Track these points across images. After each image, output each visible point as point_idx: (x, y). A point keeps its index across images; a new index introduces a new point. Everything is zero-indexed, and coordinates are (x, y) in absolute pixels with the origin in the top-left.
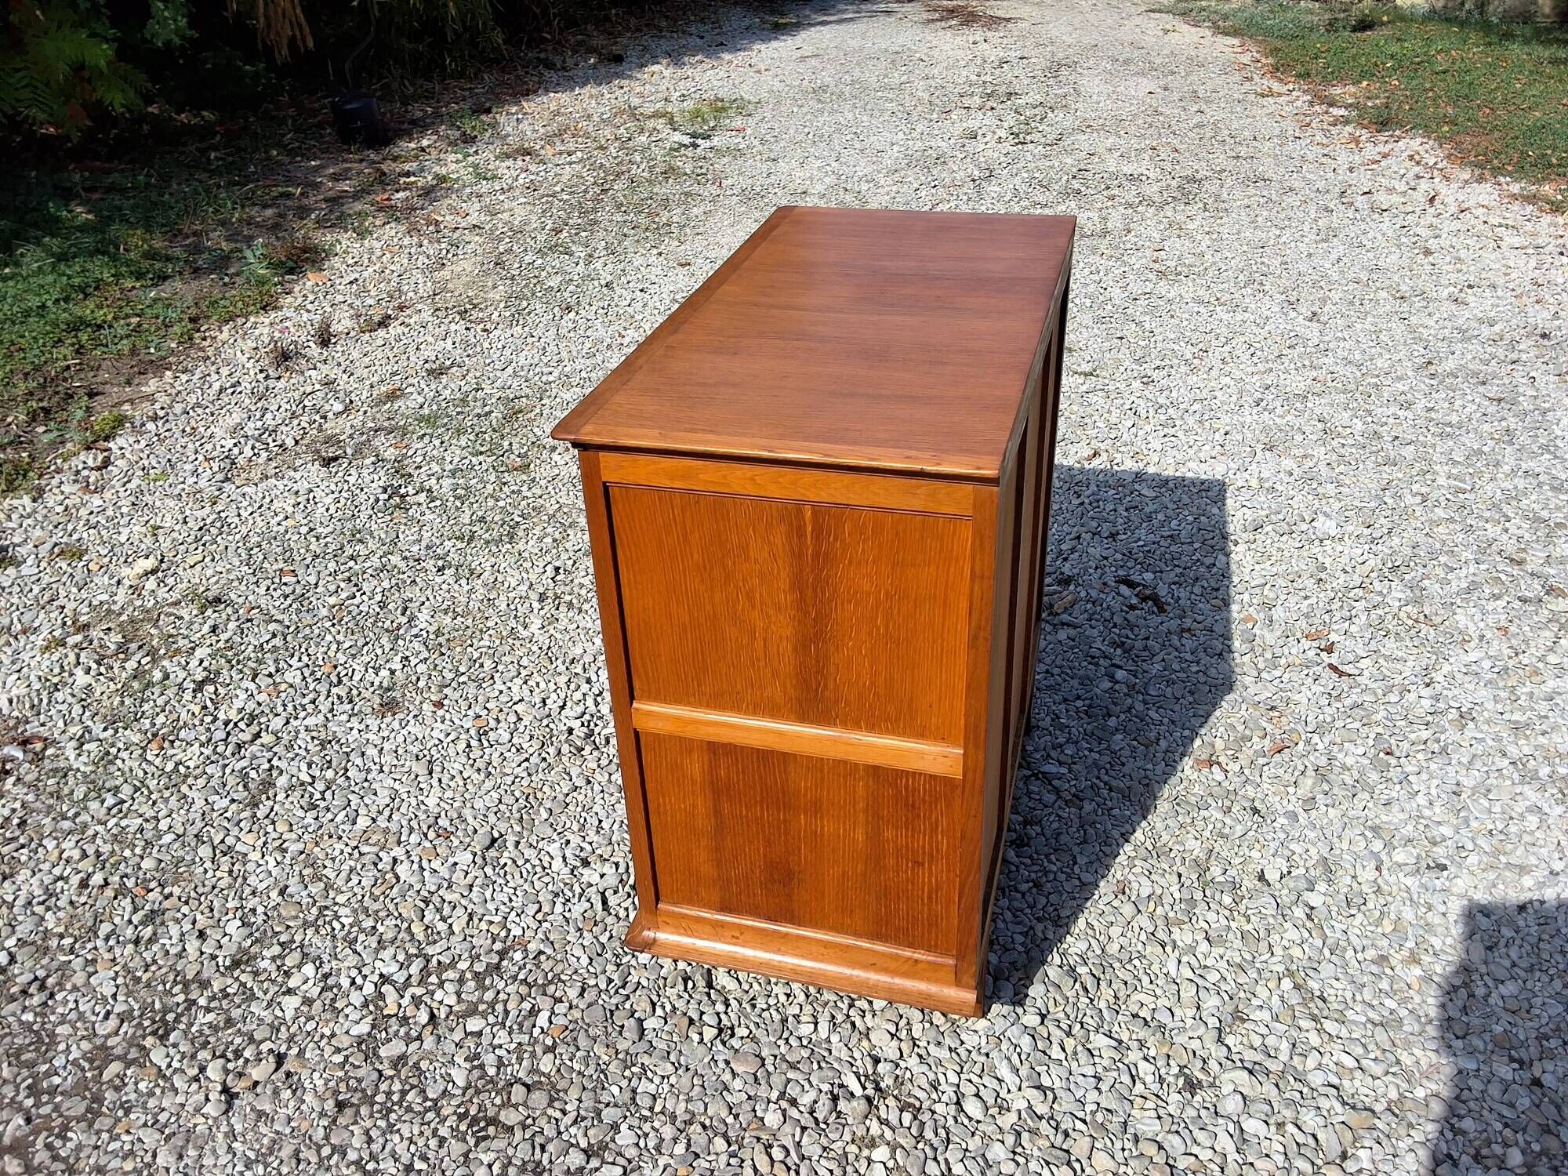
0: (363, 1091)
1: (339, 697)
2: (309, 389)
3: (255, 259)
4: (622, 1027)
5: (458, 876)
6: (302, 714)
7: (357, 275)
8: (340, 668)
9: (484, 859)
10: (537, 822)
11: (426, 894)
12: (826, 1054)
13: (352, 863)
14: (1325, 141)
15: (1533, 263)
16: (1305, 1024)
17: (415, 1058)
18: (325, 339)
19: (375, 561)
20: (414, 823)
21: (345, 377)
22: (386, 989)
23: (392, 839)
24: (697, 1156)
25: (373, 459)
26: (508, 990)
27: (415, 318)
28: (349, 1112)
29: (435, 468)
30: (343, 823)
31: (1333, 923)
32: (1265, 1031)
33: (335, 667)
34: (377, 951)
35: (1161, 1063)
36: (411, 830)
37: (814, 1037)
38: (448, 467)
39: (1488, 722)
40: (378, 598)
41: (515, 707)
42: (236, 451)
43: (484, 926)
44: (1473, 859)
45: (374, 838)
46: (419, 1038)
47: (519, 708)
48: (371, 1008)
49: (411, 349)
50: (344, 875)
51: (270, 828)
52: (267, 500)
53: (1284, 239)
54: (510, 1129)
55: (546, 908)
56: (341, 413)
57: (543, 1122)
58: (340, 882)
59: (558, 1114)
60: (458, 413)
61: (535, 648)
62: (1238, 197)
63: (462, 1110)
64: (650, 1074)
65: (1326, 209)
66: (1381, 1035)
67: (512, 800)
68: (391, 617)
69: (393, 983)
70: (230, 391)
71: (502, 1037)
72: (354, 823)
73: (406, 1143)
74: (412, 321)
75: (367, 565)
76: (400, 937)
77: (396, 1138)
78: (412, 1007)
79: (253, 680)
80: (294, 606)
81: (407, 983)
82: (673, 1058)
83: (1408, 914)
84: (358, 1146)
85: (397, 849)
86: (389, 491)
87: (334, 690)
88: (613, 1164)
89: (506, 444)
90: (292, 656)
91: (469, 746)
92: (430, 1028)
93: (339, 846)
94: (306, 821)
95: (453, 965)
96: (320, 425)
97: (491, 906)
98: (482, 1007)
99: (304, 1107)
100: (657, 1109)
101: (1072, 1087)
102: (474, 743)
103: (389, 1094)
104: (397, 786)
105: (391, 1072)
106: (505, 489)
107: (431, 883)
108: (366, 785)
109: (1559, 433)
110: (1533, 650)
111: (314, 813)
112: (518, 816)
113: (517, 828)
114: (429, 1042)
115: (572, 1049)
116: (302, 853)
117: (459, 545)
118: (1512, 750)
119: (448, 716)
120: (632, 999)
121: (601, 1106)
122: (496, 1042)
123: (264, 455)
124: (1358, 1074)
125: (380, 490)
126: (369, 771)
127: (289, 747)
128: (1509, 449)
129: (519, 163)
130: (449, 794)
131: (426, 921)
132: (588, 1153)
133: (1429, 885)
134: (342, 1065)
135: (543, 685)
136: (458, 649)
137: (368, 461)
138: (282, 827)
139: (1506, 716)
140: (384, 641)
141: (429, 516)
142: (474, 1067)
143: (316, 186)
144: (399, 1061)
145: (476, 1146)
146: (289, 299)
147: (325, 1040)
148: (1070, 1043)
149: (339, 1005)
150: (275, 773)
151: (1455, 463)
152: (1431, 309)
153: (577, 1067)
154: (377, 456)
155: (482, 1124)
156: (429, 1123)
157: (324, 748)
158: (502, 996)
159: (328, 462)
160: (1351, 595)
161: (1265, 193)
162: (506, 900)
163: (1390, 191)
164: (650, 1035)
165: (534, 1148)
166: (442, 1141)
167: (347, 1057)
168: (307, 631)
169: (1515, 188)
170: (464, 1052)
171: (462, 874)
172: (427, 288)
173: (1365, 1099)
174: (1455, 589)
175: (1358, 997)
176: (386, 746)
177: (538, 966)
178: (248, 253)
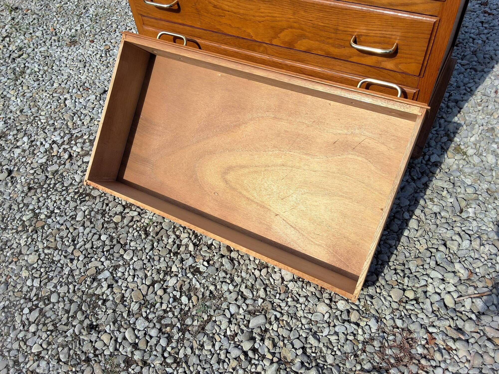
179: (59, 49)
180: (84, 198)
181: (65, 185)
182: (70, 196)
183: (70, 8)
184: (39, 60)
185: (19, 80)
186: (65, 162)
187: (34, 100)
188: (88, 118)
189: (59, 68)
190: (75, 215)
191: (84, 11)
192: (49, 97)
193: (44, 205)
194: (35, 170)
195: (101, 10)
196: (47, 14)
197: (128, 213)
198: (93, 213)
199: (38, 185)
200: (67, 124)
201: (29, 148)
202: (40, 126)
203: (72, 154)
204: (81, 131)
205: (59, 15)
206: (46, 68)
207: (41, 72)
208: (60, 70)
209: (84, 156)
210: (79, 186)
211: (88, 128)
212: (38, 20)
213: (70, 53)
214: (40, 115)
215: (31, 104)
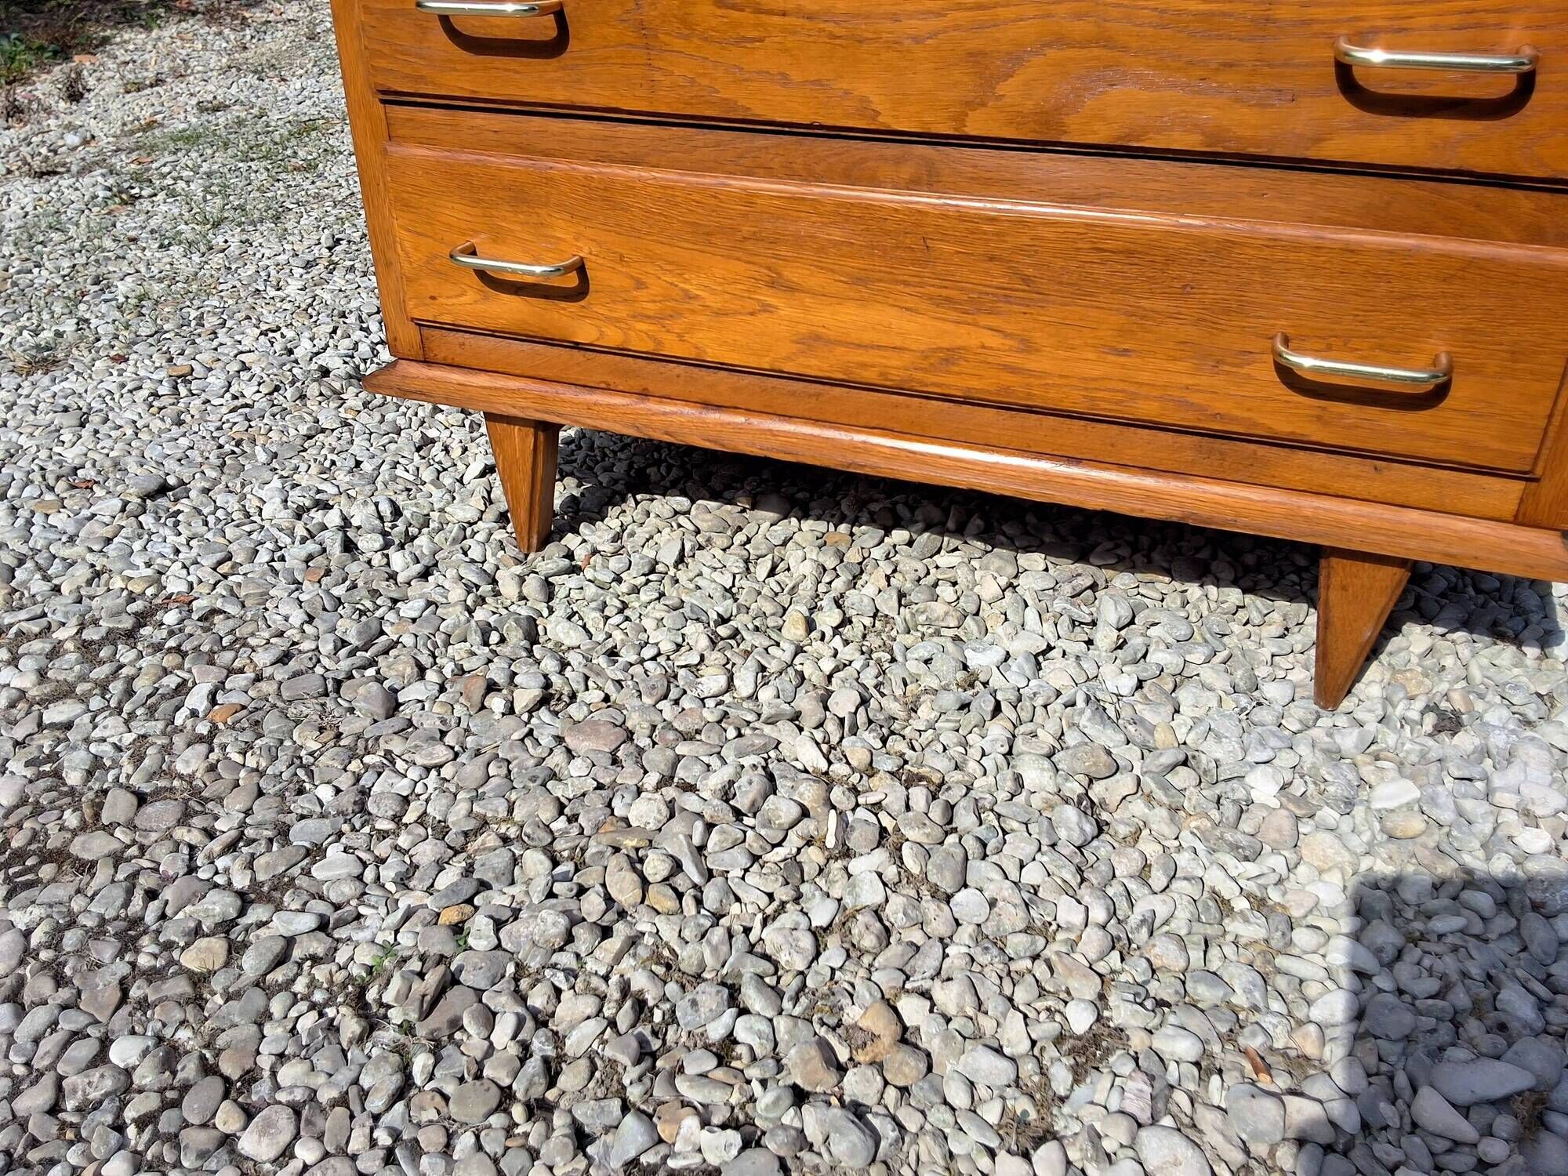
2: (41, 131)
4: (356, 700)
5: (92, 529)
7: (136, 57)
9: (143, 507)
10: (247, 467)
11: (26, 552)
18: (77, 96)
20: (35, 476)
21: (93, 121)
24: (483, 886)
25: (103, 174)
26: (141, 662)
27: (197, 76)
29: (186, 173)
36: (29, 483)
38: (204, 171)
40: (64, 272)
41: (242, 357)
43: (117, 584)
47: (248, 357)
49: (184, 96)
54: (88, 867)
55: (239, 558)
56: (77, 147)
57: (160, 851)
59: (195, 837)
61: (288, 306)
64: (400, 765)
67: (211, 447)
68: (76, 287)
71: (111, 727)
75: (60, 248)
82: (449, 739)
88: (299, 912)
89: (288, 152)
91: (155, 394)
95: (44, 634)
96: (47, 156)
97: (138, 560)
98: (81, 688)
100: (409, 818)
102: (164, 392)
104: (22, 439)
106: (279, 184)
107: (39, 538)
112: (218, 462)
113: (212, 474)
115: (247, 736)
119: (131, 370)
120: (381, 662)
121: (289, 819)
122: (97, 734)
130: (106, 444)
131: (14, 583)
132: (247, 897)
135: (291, 336)
136: (168, 310)
137: (96, 173)
140: (58, 307)
141: (164, 208)
142: (41, 775)
145: (6, 897)
146: (45, 76)
153: (251, 762)
154: (110, 170)
155: (29, 863)
158: (126, 672)
159: (40, 175)
162: (168, 549)
164: (409, 710)
165: (130, 893)
170: (31, 752)
171: (99, 527)
177: (206, 629)
180: (33, 869)
183: (39, 281)
188: (82, 573)
191: (97, 288)
195: (160, 286)
197: (261, 925)
198: (71, 939)
204: (44, 615)
209: (46, 702)
210: (13, 819)
211: (80, 602)
213: (24, 391)
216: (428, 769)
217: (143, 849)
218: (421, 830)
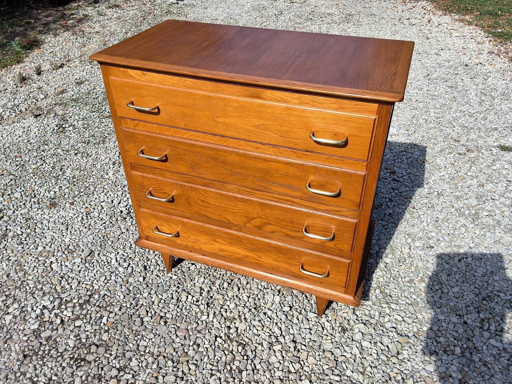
0: (34, 350)
1: (34, 202)
2: (32, 90)
3: (15, 44)
4: (135, 321)
5: (75, 267)
6: (20, 209)
7: (53, 50)
8: (35, 191)
9: (86, 261)
10: (107, 246)
11: (62, 275)
12: (211, 326)
13: (35, 264)
14: (394, 2)
15: (462, 42)
16: (384, 305)
17: (55, 337)
18: (39, 72)
19: (52, 152)
20: (60, 248)
21: (46, 86)
22: (45, 311)
23: (51, 254)
24: (161, 368)
25: (54, 115)
26: (92, 309)
27: (73, 64)
28: (28, 359)
29: (77, 117)
30: (33, 249)
31: (394, 269)
32: (370, 309)
33: (34, 191)
34: (42, 297)
35: (333, 322)
36: (58, 251)
37: (207, 320)
38: (81, 117)
39: (447, 196)
40: (52, 165)
41: (101, 204)
42: (3, 113)
43: (84, 286)
44: (442, 244)
45: (44, 254)
46: (57, 329)
47: (103, 204)
48: (39, 318)
49: (71, 76)
50: (32, 268)
51: (5, 252)
52: (13, 130)
53: (380, 34)
54: (90, 362)
55: (108, 278)
56: (43, 99)
57: (102, 359)
58: (30, 271)
59: (108, 356)
60: (86, 98)
61: (110, 182)
62: (365, 20)
63: (72, 356)
64: (145, 338)
65: (395, 24)
66: (411, 308)
67: (98, 238)
68: (56, 172)
69: (48, 309)
70: (3, 92)
71: (89, 327)
72: (37, 249)
73: (50, 369)
74: (72, 65)
75: (48, 153)
76: (52, 291)
77: (46, 368)
78: (55, 318)
79: (2, 197)
80: (20, 169)
81: (53, 308)
82: (154, 332)
83: (420, 264)
84: (31, 372)
85: (53, 258)
86: (59, 126)
87: (33, 200)
88: (129, 373)
89: (104, 108)
90: (18, 187)
91: (82, 219)
92: (61, 325)
93: (30, 258)
94: (18, 249)
95: (71, 301)
96: (35, 103)
97: (87, 278)
98: (81, 316)
99: (11, 358)
100: (147, 351)
101: (301, 333)
102: (84, 218)
103: (44, 351)
104: (54, 234)
105: (45, 343)
106: (103, 124)
107: (65, 270)
108: (42, 234)
109: (471, 97)
110: (463, 171)
111: (22, 246)
112: (100, 244)
113: (99, 249)
114: (60, 331)
115: (115, 331)
116: (16, 261)
117: (84, 145)
118: (456, 205)
119: (75, 208)
120: (140, 310)
121: (125, 352)
122: (86, 329)
123: (14, 114)
124: (403, 323)
125: (55, 126)
126: (44, 229)
127: (14, 221)
128: (455, 103)
129: (114, 10)
130: (74, 237)
131: (62, 285)
132: (119, 370)
133: (427, 253)
134: (27, 341)
135: (112, 195)
136: (81, 183)
137: (52, 116)
138: (9, 251)
139: (454, 194)
140: (53, 181)
141: (73, 135)
142: (77, 339)
143: (39, 19)
144: (48, 339)
145: (76, 369)
146: (28, 59)
147: (21, 331)
148: (300, 317)
149: (26, 318)
150: (8, 231)
151: (437, 108)
152: (429, 57)
153: (117, 337)
154: (55, 114)
155: (79, 361)
156: (59, 362)
157: (27, 221)
158: (89, 312)
159: (36, 116)
160: (401, 154)
161: (374, 19)
162: (93, 276)
163: (416, 18)
164: (145, 324)
165: (98, 369)
166: (63, 368)
167: (29, 337)
168: (24, 178)
169: (457, 17)
170: (74, 334)
171: (77, 267)
172: (78, 54)
173: (406, 332)
174: (436, 151)
175: (403, 295)
176: (51, 220)
177: (104, 300)
178: (13, 43)
179: (40, 212)
181: (60, 351)
182: (66, 362)
183: (46, 169)
184: (21, 222)
185: (2, 244)
186: (57, 328)
187: (20, 264)
188: (75, 281)
189: (41, 231)
190: (73, 381)
191: (61, 173)
192: (35, 261)
193: (41, 372)
194: (28, 336)
195: (77, 172)
196: (23, 175)
197: (122, 376)
198: (90, 379)
199: (33, 352)
200: (55, 288)
201: (20, 314)
202: (29, 291)
203: (63, 319)
204: (70, 295)
205: (36, 176)
206: (29, 231)
207: (25, 235)
208: (43, 233)
209: (75, 320)
210: (74, 351)
211: (77, 291)
212: (15, 181)
213: (51, 215)
214: (28, 280)
215: (17, 268)
216: (150, 339)
217: (99, 358)
218: (149, 355)
